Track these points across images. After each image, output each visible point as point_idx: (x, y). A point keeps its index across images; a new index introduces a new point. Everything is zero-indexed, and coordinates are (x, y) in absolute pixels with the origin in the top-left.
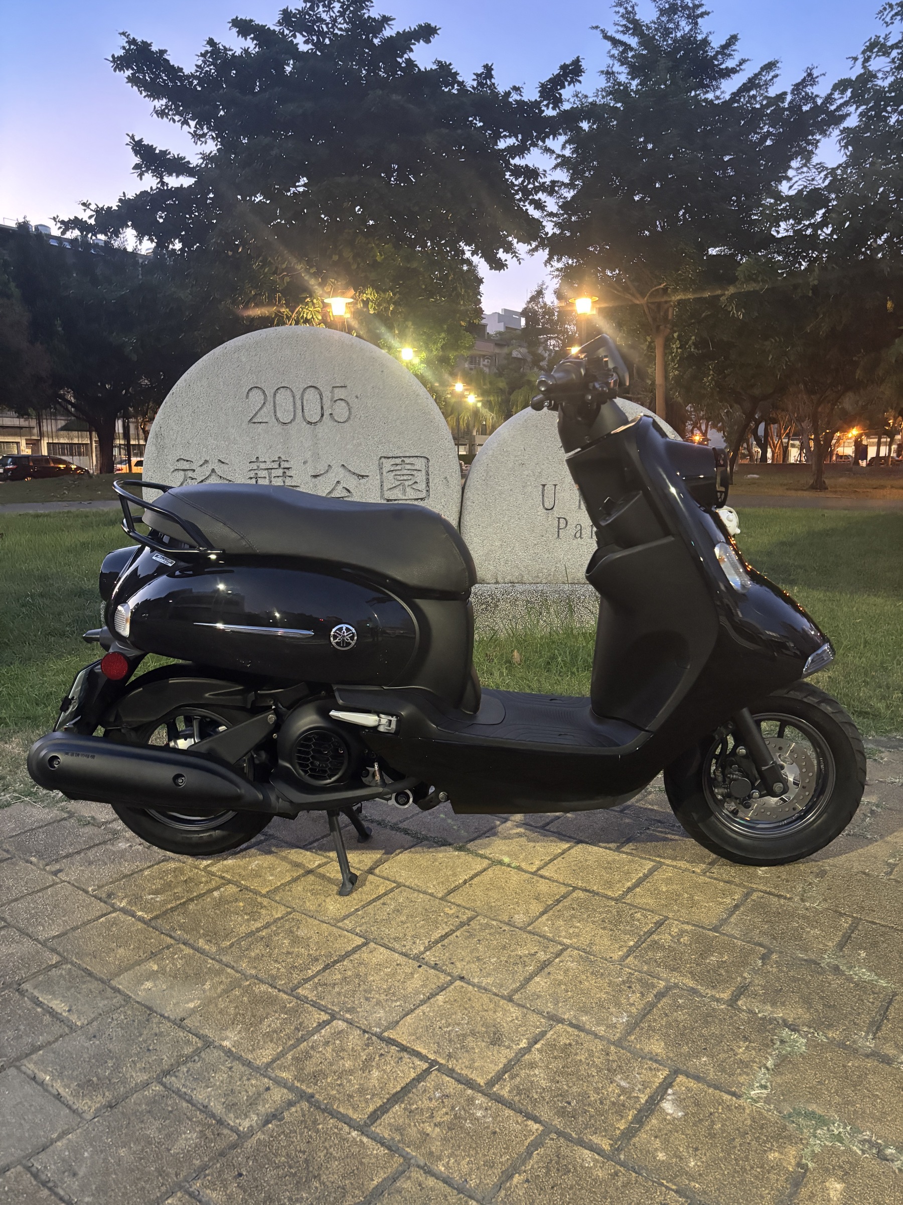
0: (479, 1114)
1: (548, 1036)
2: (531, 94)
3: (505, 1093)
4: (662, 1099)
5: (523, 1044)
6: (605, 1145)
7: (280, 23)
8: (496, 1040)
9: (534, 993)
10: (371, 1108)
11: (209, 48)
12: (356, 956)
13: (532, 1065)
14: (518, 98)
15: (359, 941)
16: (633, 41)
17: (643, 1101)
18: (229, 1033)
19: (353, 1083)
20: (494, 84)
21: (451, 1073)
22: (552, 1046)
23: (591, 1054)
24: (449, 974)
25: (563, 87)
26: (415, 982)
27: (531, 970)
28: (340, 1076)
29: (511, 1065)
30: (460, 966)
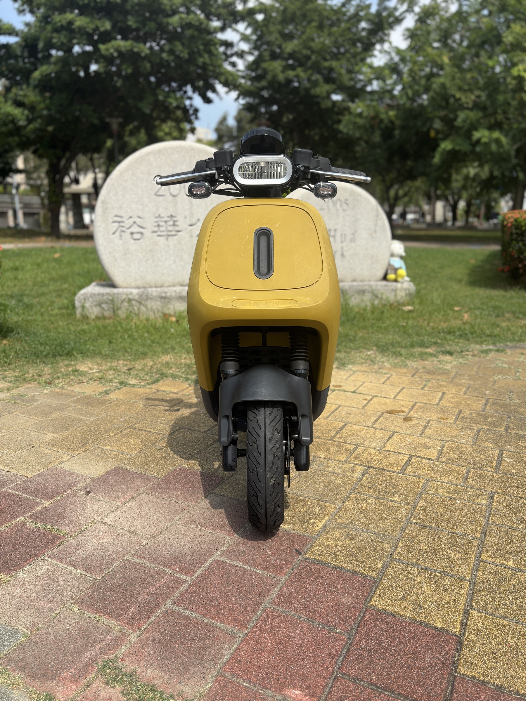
0: (440, 466)
1: (447, 445)
3: (444, 460)
4: (502, 458)
5: (439, 448)
6: (492, 470)
8: (428, 448)
9: (430, 435)
10: (400, 468)
12: (346, 428)
13: (448, 453)
15: (343, 424)
17: (496, 458)
18: (318, 453)
19: (386, 462)
21: (419, 457)
22: (450, 448)
23: (467, 449)
24: (390, 431)
26: (379, 434)
27: (421, 428)
28: (378, 461)
29: (440, 454)
30: (392, 428)
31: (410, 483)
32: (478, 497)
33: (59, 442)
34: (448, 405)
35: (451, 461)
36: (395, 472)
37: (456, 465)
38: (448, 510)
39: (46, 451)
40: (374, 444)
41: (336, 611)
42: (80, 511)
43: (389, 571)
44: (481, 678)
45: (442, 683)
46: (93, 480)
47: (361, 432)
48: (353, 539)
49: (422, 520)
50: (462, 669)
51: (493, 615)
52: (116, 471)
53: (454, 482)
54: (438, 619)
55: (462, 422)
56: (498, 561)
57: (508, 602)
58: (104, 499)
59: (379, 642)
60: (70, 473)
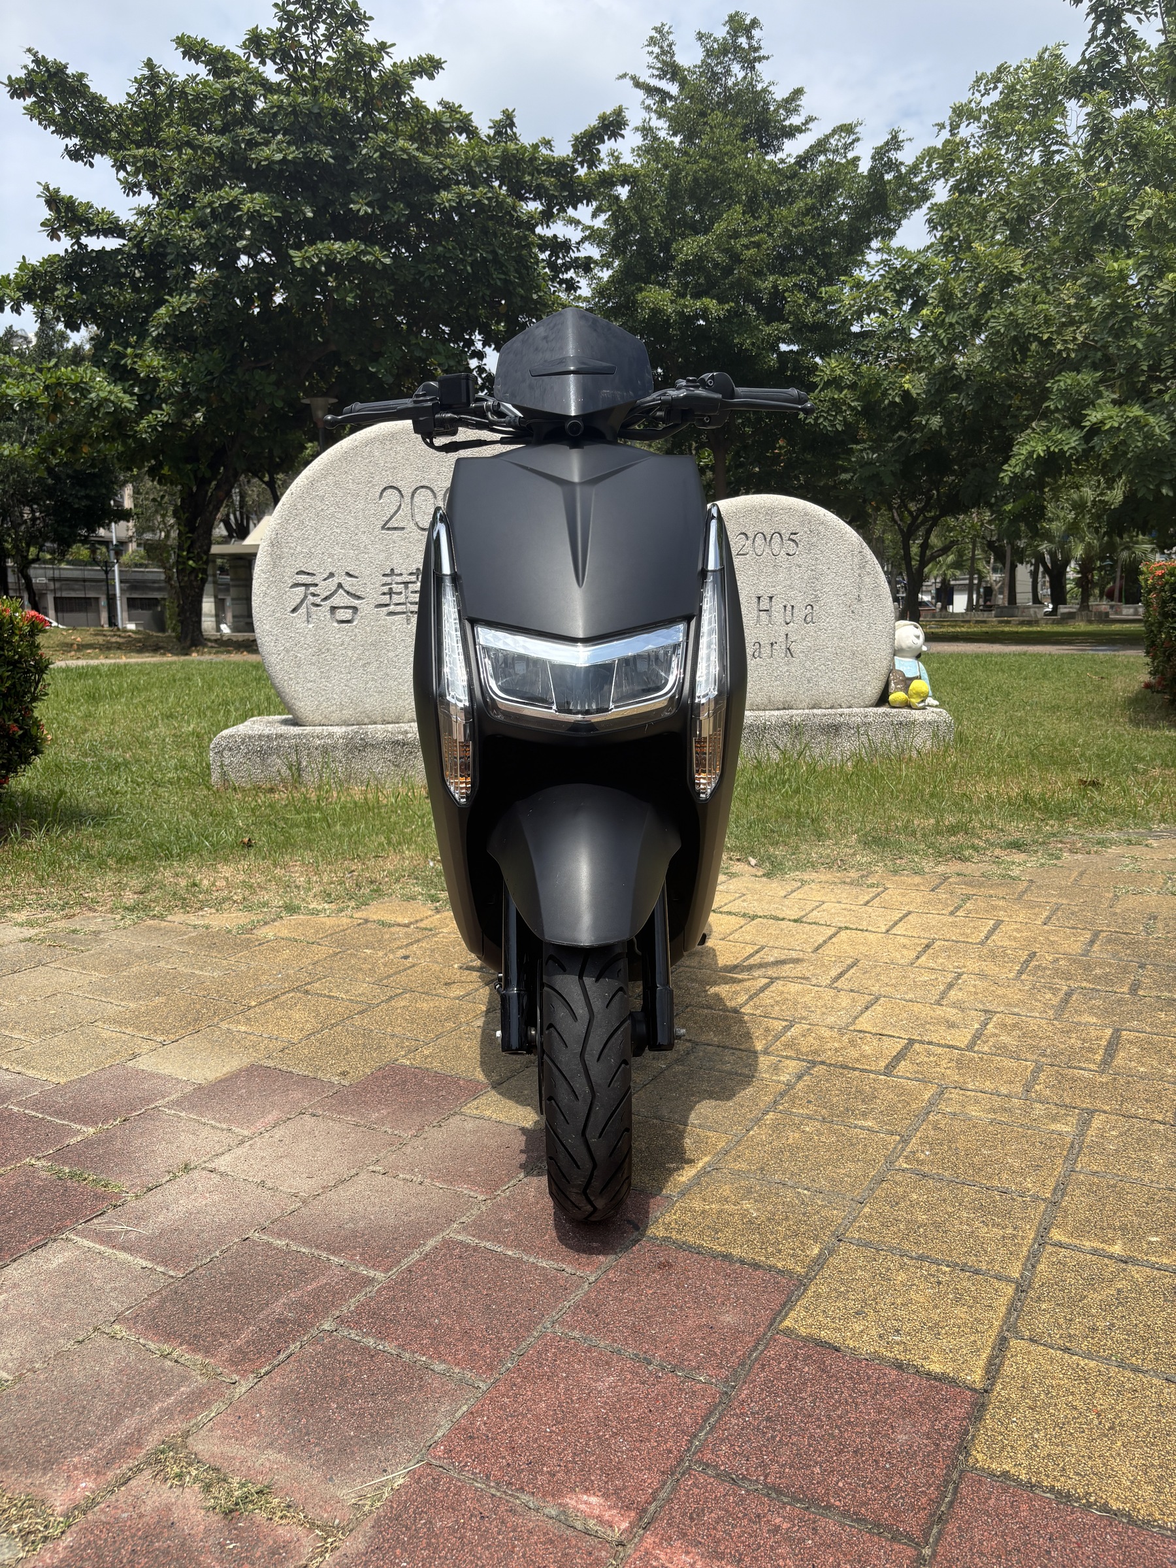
1: (994, 1020)
2: (563, 149)
3: (986, 1048)
4: (1119, 1043)
5: (977, 1026)
6: (1093, 1067)
7: (244, 46)
8: (951, 1025)
9: (958, 1000)
10: (883, 1064)
11: (146, 72)
12: (772, 988)
13: (996, 1035)
14: (549, 152)
16: (673, 89)
17: (1105, 1044)
19: (854, 1053)
20: (515, 134)
22: (1002, 1025)
23: (1039, 1026)
24: (870, 994)
25: (603, 142)
26: (845, 1000)
27: (942, 988)
28: (836, 1050)
29: (977, 1036)
30: (875, 989)
31: (901, 1091)
32: (1054, 1119)
33: (137, 1017)
34: (1006, 943)
35: (1002, 1050)
36: (871, 1071)
37: (1012, 1057)
38: (983, 1145)
39: (105, 1035)
40: (831, 1020)
41: (703, 1339)
42: (159, 1147)
43: (834, 1261)
44: (1023, 1477)
45: (931, 1486)
46: (200, 1088)
47: (804, 996)
48: (761, 1199)
49: (922, 1163)
50: (979, 1457)
51: (1066, 1350)
52: (252, 1071)
53: (1005, 1092)
54: (934, 1357)
55: (1034, 975)
56: (1087, 1244)
57: (1101, 1324)
58: (218, 1125)
59: (794, 1400)
60: (152, 1075)
